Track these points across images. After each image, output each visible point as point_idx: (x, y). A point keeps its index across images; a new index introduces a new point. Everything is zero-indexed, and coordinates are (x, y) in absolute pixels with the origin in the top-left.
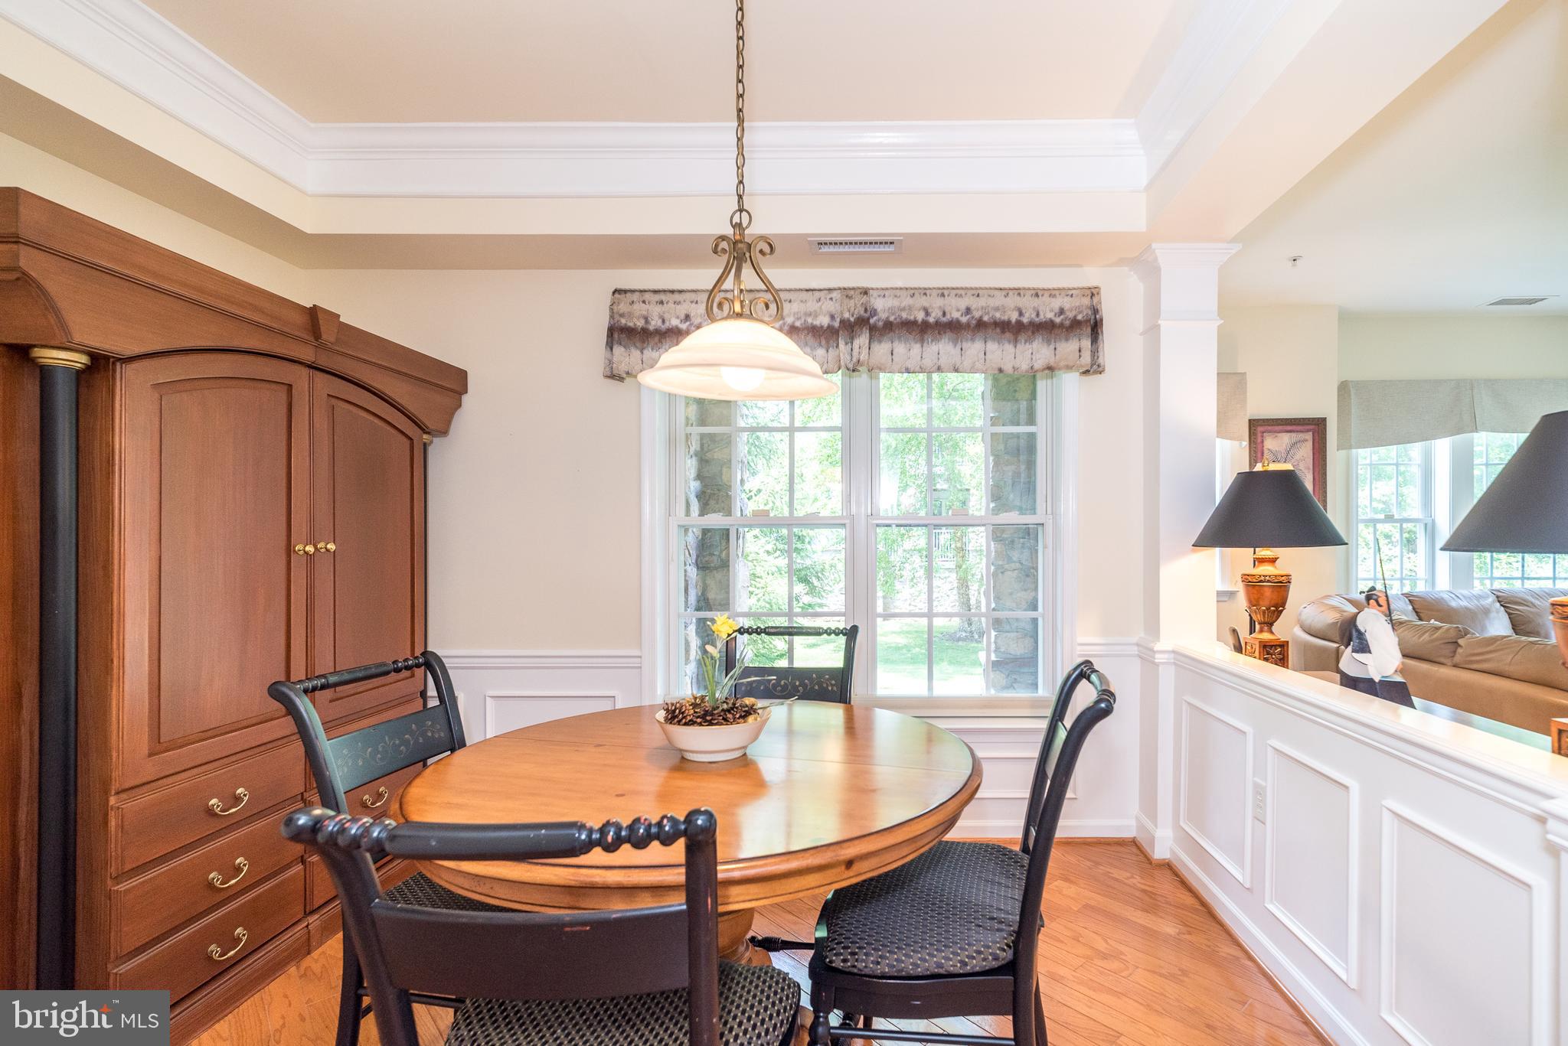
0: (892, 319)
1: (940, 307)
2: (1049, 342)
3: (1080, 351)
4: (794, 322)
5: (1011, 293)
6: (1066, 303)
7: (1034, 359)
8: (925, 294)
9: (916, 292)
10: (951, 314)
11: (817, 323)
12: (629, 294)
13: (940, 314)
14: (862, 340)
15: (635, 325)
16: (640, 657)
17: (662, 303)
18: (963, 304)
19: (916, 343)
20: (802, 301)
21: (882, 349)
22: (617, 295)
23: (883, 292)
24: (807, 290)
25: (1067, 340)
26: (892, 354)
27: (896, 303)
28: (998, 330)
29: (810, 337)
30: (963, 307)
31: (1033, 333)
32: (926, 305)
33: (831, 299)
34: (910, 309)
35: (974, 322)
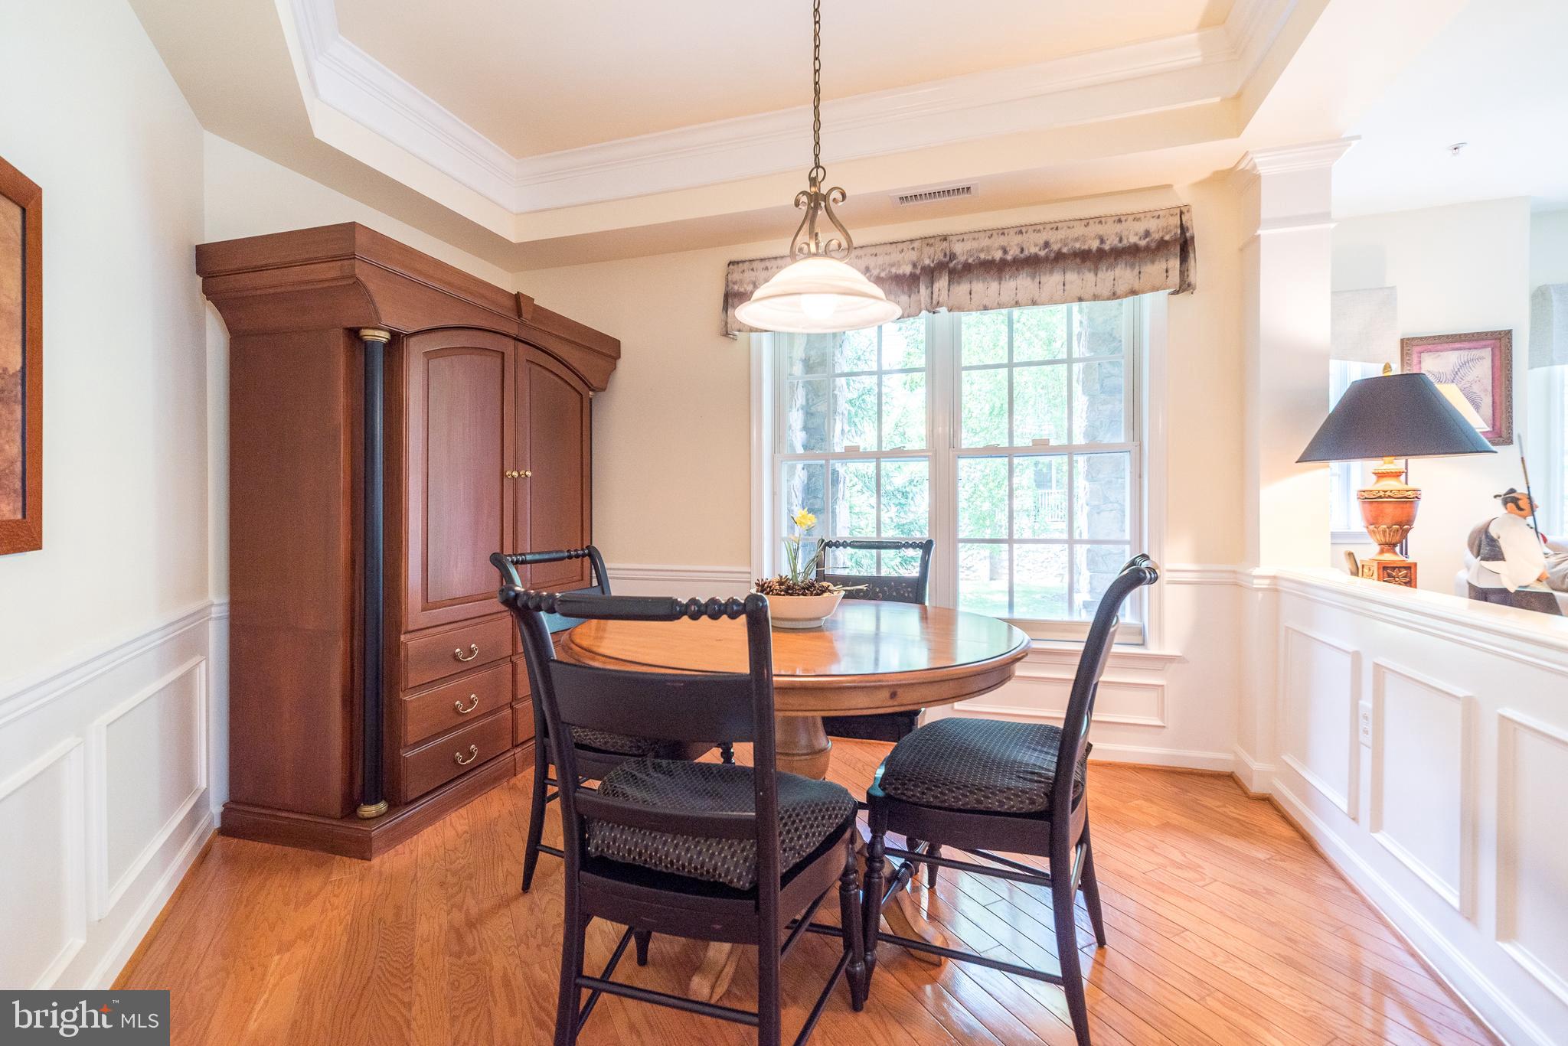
0: (970, 261)
1: (1018, 244)
2: (1132, 266)
3: (1167, 272)
4: (879, 273)
5: (1091, 221)
6: (1153, 225)
7: (1116, 285)
8: (1003, 234)
9: (994, 233)
10: (1028, 249)
11: (900, 272)
12: (741, 265)
13: (1018, 251)
14: (942, 283)
15: (745, 290)
16: (750, 573)
17: (767, 268)
18: (1041, 238)
19: (994, 281)
20: (886, 254)
21: (962, 289)
22: (731, 266)
23: (962, 237)
24: (891, 243)
25: (1153, 262)
26: (970, 294)
27: (975, 245)
28: (1078, 260)
29: (893, 286)
30: (1041, 242)
31: (1115, 259)
32: (1005, 244)
33: (913, 249)
34: (988, 249)
35: (1052, 255)
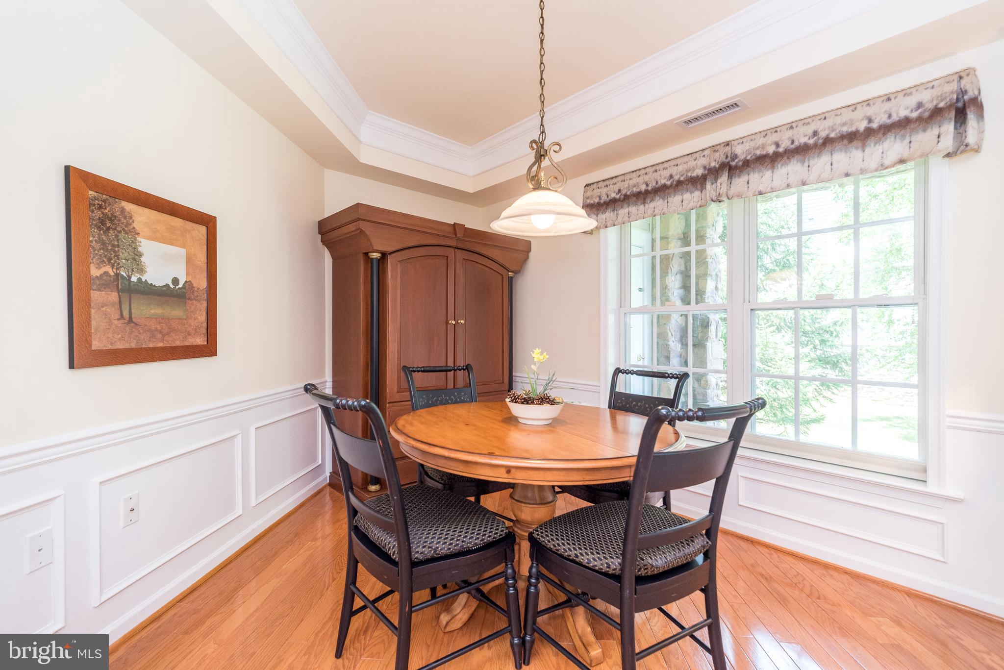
0: (748, 158)
1: (789, 138)
2: (902, 138)
3: (939, 137)
4: (680, 178)
5: (859, 106)
6: (926, 96)
7: (885, 157)
8: (776, 131)
9: (769, 132)
10: (798, 140)
11: (694, 174)
12: (592, 186)
13: (789, 144)
14: (724, 178)
15: (594, 202)
16: (599, 386)
17: (607, 186)
18: (809, 130)
19: (768, 171)
20: (684, 163)
21: (739, 182)
22: (586, 188)
23: (741, 140)
24: (688, 155)
25: (925, 130)
26: (748, 183)
27: (752, 144)
28: (845, 142)
29: (690, 186)
30: (810, 132)
31: (884, 134)
32: (777, 139)
33: (704, 156)
34: (763, 147)
35: (821, 141)
